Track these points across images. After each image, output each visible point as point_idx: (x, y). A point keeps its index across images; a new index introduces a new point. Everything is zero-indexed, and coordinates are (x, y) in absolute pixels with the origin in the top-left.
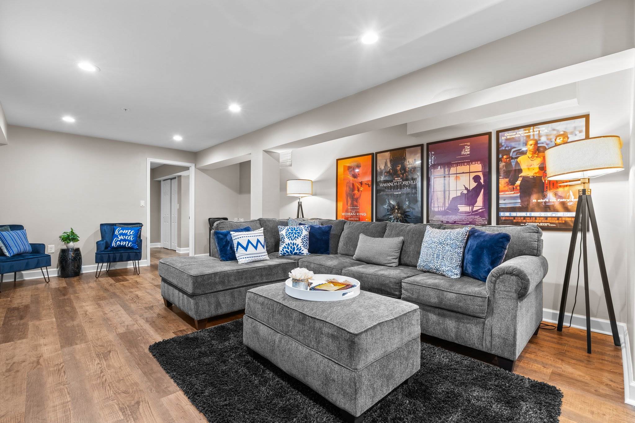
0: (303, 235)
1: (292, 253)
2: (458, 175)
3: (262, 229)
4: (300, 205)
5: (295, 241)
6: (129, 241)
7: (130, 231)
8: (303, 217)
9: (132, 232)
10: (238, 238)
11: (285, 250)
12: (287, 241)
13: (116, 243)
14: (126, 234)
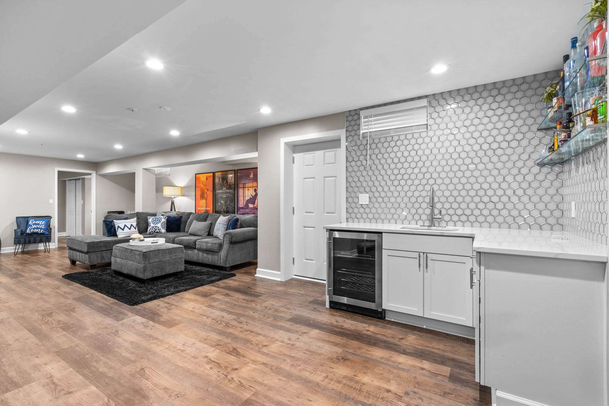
0: (162, 222)
1: (155, 232)
2: (249, 188)
3: (136, 218)
4: (173, 203)
5: (157, 225)
6: (41, 229)
7: (42, 221)
8: (175, 211)
9: (43, 222)
10: (119, 223)
11: (151, 230)
12: (152, 225)
13: (30, 230)
14: (38, 224)
